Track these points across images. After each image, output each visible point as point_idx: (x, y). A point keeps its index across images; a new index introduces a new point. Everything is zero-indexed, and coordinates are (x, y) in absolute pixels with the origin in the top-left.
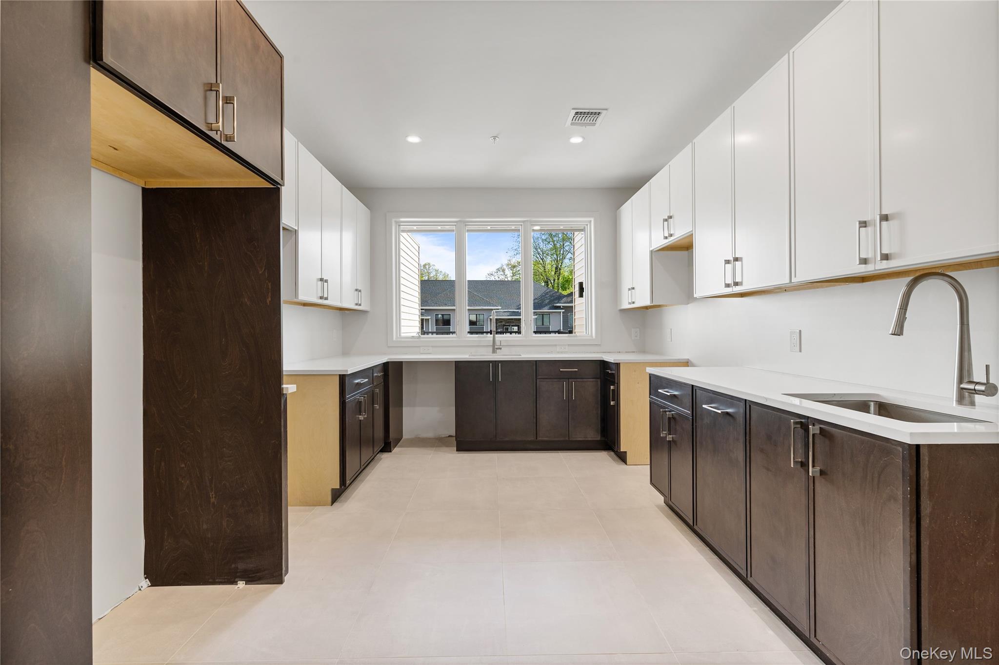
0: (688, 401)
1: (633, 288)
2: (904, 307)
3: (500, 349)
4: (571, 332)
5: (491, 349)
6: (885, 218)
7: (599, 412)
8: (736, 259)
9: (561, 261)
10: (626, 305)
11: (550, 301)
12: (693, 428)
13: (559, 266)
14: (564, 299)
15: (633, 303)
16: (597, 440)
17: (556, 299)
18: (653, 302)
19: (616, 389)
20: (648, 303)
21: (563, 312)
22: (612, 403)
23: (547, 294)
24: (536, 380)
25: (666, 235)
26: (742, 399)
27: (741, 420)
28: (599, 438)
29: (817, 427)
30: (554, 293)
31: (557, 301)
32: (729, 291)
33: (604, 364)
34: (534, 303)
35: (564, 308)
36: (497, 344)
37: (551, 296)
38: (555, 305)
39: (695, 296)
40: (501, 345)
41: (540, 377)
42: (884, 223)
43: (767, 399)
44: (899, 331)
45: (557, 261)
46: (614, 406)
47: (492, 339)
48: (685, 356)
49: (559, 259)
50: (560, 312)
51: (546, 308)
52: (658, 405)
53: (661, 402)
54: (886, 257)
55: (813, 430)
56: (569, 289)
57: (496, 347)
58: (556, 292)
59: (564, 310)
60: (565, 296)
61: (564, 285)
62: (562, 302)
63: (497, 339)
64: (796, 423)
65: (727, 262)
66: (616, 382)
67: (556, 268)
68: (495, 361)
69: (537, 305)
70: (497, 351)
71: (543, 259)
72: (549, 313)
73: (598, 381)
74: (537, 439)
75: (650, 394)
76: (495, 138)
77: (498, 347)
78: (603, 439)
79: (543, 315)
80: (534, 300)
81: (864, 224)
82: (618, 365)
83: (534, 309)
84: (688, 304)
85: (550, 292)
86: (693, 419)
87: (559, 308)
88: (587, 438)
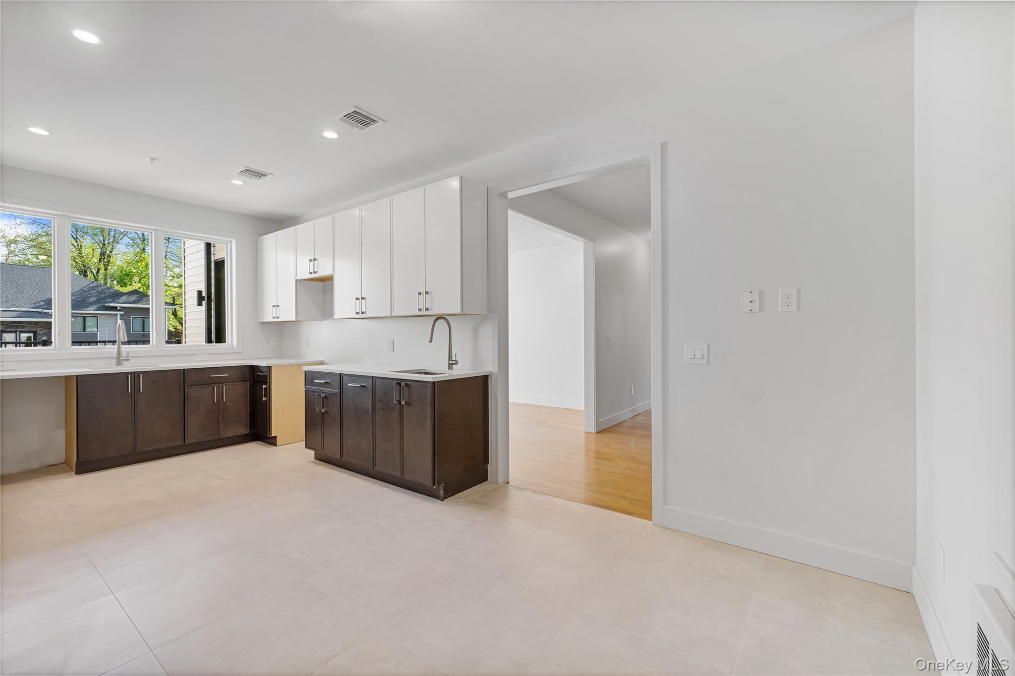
0: (337, 383)
1: (277, 306)
2: (432, 331)
3: (127, 360)
4: (179, 342)
5: (115, 360)
6: (427, 293)
7: (248, 410)
8: (363, 298)
9: (111, 246)
10: (269, 318)
11: (97, 299)
12: (341, 400)
13: (108, 252)
14: (124, 298)
15: (278, 318)
16: (247, 434)
17: (109, 297)
18: (298, 318)
19: (268, 387)
20: (294, 319)
21: (120, 315)
22: (264, 399)
23: (93, 289)
24: (184, 388)
25: (312, 271)
26: (371, 376)
27: (370, 387)
28: (248, 432)
29: (404, 382)
30: (105, 289)
31: (110, 300)
32: (358, 316)
33: (253, 368)
34: (72, 300)
35: (122, 309)
36: (123, 355)
37: (102, 292)
38: (106, 305)
39: (334, 317)
40: (128, 357)
41: (188, 384)
42: (426, 295)
43: (383, 374)
44: (431, 341)
45: (104, 245)
46: (266, 401)
47: (116, 350)
48: (321, 359)
49: (107, 242)
50: (117, 315)
51: (90, 308)
52: (313, 391)
53: (315, 389)
54: (427, 309)
55: (403, 384)
56: (130, 285)
57: (123, 359)
58: (109, 288)
59: (123, 313)
60: (123, 294)
61: (122, 280)
62: (120, 302)
63: (122, 350)
64: (396, 383)
65: (357, 299)
66: (268, 381)
67: (102, 254)
68: (134, 372)
69: (79, 302)
70: (123, 362)
71: (77, 239)
72: (95, 316)
73: (247, 384)
74: (184, 443)
75: (305, 385)
76: (152, 159)
77: (125, 358)
78: (252, 432)
79: (84, 318)
80: (72, 295)
81: (420, 294)
82: (270, 368)
83: (73, 309)
84: (323, 320)
85: (97, 287)
86: (340, 394)
87: (115, 309)
88: (236, 433)
